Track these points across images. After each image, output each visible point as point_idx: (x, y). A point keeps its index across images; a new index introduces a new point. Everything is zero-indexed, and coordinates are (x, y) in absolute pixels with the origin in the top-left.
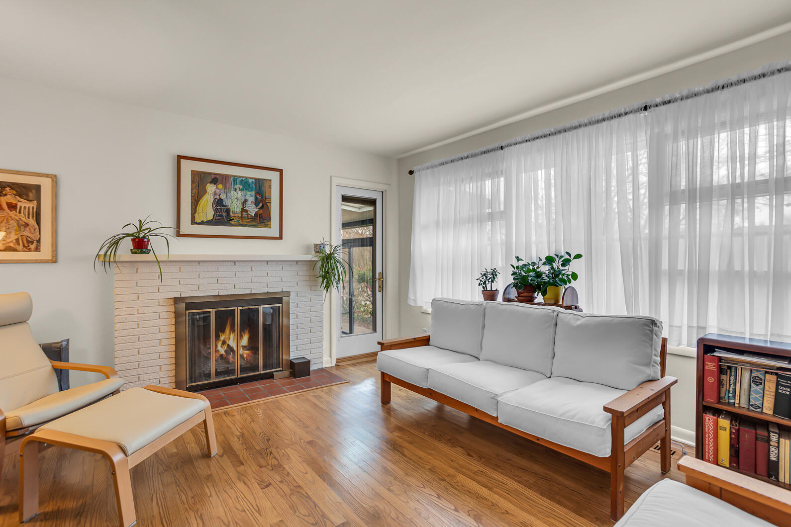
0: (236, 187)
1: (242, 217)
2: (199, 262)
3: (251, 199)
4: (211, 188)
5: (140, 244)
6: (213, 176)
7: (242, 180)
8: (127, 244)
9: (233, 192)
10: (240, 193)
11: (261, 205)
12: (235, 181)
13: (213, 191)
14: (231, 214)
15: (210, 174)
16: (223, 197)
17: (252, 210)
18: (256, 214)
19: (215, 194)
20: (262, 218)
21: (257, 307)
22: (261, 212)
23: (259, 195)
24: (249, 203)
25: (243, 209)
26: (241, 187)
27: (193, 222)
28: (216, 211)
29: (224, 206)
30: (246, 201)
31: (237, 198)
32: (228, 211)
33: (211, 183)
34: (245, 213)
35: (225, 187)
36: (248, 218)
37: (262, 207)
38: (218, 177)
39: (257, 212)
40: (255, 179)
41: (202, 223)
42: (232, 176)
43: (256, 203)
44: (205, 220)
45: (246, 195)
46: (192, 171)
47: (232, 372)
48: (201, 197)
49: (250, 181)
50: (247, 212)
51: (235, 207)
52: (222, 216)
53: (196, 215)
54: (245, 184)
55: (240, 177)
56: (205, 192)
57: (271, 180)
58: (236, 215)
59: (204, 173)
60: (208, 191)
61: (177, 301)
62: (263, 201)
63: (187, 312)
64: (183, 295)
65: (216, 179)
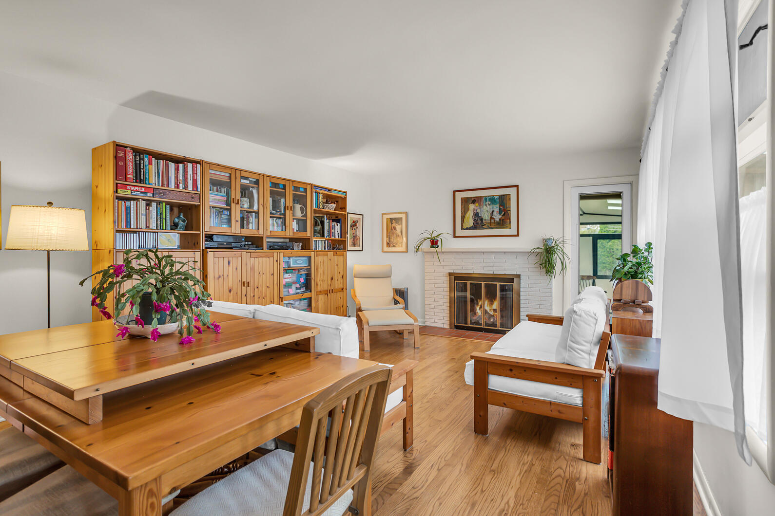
0: (486, 203)
1: (490, 222)
2: (463, 252)
3: (497, 210)
4: (472, 207)
5: (434, 243)
6: (473, 199)
7: (490, 198)
8: (428, 243)
9: (485, 207)
10: (489, 207)
11: (503, 213)
12: (486, 200)
13: (473, 209)
14: (484, 221)
15: (471, 198)
16: (479, 211)
17: (497, 217)
18: (500, 220)
19: (474, 210)
20: (503, 222)
21: (496, 283)
22: (503, 218)
23: (502, 206)
24: (495, 213)
25: (491, 217)
26: (490, 203)
27: (462, 229)
28: (475, 220)
29: (479, 217)
30: (493, 211)
31: (487, 211)
32: (482, 220)
33: (471, 203)
34: (492, 220)
35: (480, 205)
36: (494, 223)
37: (504, 215)
38: (475, 199)
39: (501, 218)
40: (499, 196)
41: (467, 229)
42: (484, 196)
43: (500, 213)
44: (469, 227)
45: (493, 207)
46: (461, 198)
47: (481, 324)
48: (466, 213)
49: (496, 197)
50: (494, 219)
51: (486, 216)
52: (479, 223)
53: (464, 224)
54: (492, 200)
55: (489, 196)
56: (468, 209)
57: (510, 195)
58: (487, 222)
59: (468, 198)
60: (470, 208)
61: (450, 274)
62: (504, 210)
63: (455, 281)
64: (454, 272)
65: (474, 200)
